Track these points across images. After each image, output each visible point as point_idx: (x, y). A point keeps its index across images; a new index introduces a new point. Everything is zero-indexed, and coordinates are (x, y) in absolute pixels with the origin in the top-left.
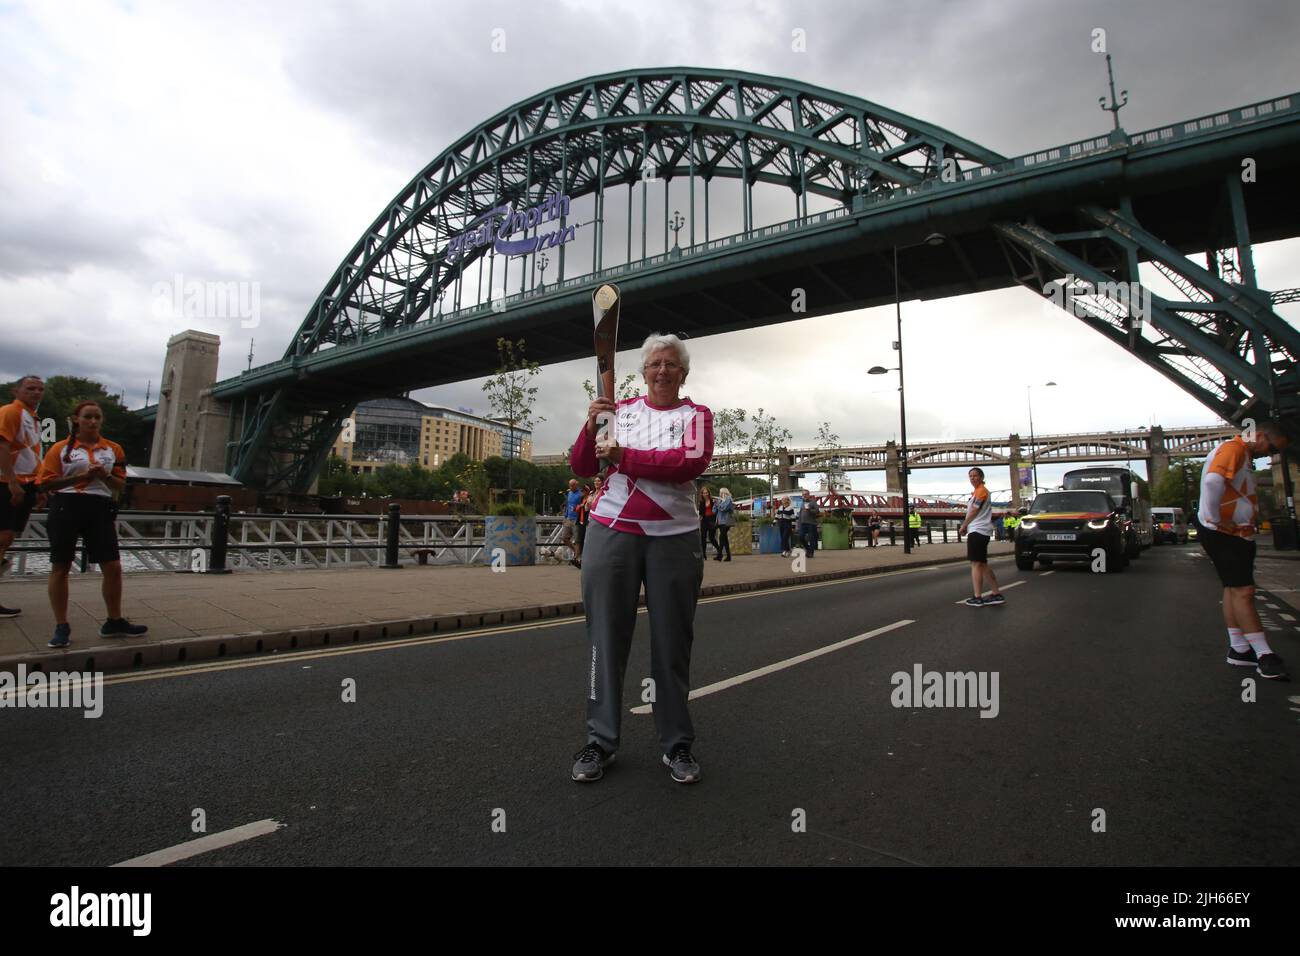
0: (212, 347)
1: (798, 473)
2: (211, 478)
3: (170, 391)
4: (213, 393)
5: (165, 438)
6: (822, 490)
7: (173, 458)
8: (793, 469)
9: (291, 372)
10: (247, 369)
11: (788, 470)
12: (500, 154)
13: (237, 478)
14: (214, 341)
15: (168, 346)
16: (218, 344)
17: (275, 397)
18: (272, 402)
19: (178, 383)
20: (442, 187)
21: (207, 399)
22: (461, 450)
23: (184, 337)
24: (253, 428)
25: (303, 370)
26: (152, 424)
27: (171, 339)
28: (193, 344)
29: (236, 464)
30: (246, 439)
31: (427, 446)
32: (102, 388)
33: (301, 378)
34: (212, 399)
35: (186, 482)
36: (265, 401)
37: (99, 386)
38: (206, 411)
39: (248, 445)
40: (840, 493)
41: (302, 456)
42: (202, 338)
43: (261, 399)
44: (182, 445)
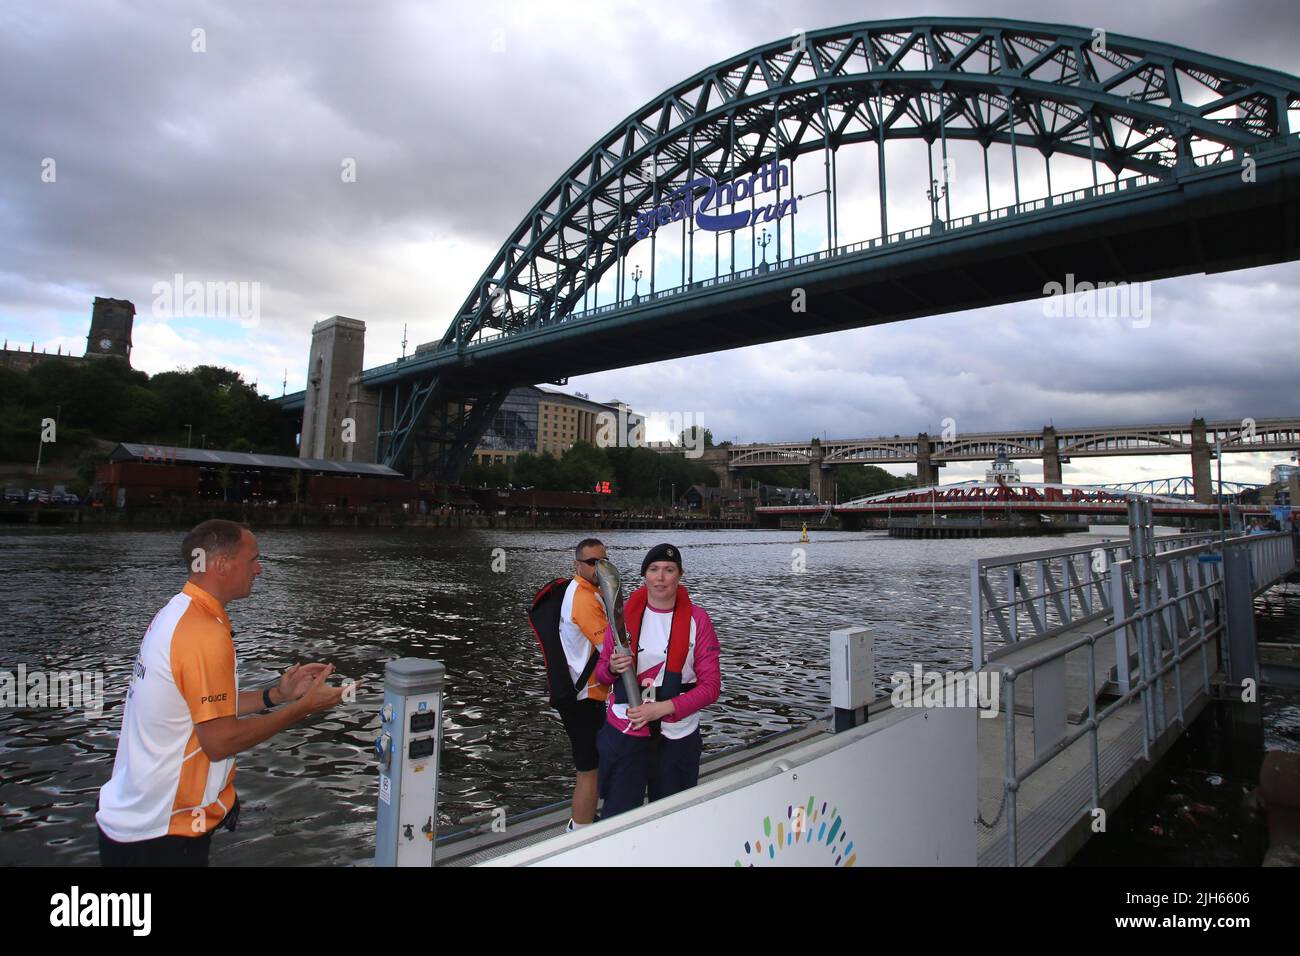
0: (358, 333)
1: (940, 461)
2: (372, 469)
3: (320, 380)
4: (362, 381)
5: (315, 428)
6: (988, 481)
7: (326, 448)
8: (934, 457)
9: (456, 358)
10: (401, 357)
11: (929, 459)
12: (696, 121)
13: (393, 467)
14: (360, 327)
15: (313, 333)
16: (364, 330)
17: (433, 385)
18: (429, 390)
19: (327, 371)
20: (624, 160)
21: (357, 387)
22: (578, 437)
23: (332, 323)
24: (408, 417)
25: (469, 357)
26: (300, 411)
27: (315, 326)
28: (342, 330)
29: (390, 455)
30: (399, 430)
31: (545, 433)
32: (240, 378)
33: (467, 364)
34: (361, 387)
35: (355, 475)
36: (419, 390)
37: (237, 375)
38: (356, 401)
39: (403, 434)
40: (1009, 485)
41: (448, 447)
42: (349, 325)
43: (416, 388)
44: (333, 435)
